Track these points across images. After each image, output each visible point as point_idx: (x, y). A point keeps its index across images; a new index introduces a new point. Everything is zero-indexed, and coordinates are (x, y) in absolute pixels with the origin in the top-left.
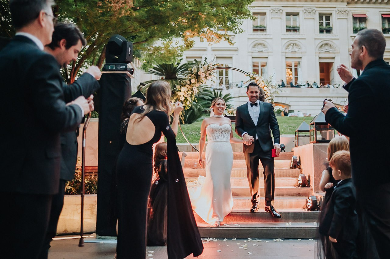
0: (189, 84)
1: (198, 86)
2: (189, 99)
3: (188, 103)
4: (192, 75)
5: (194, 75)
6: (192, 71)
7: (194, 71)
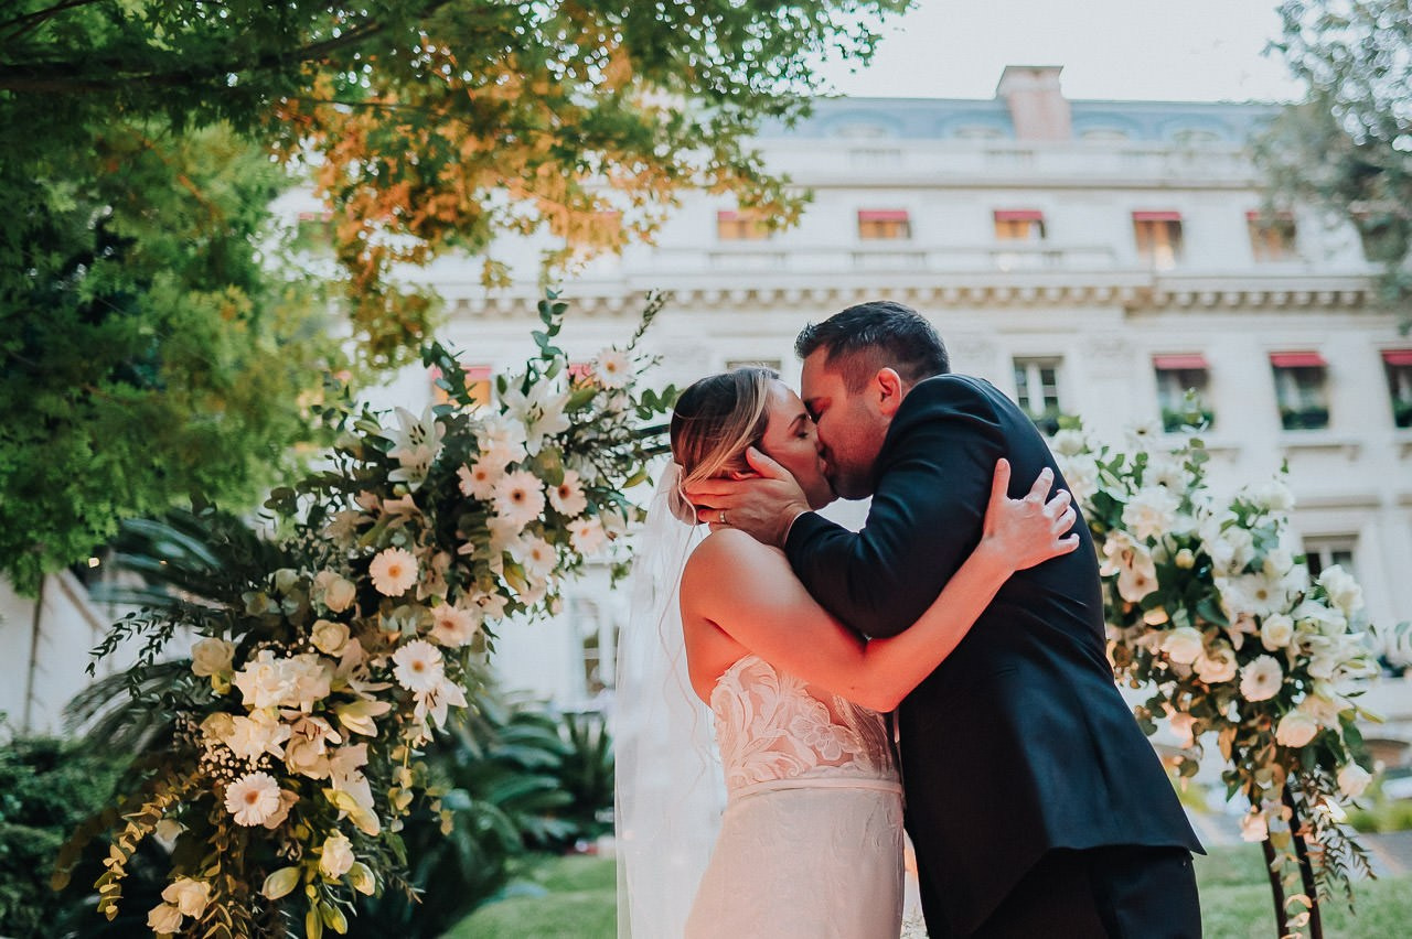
0: (344, 617)
1: (458, 639)
2: (352, 798)
3: (336, 856)
4: (389, 505)
5: (408, 501)
6: (390, 454)
7: (414, 453)
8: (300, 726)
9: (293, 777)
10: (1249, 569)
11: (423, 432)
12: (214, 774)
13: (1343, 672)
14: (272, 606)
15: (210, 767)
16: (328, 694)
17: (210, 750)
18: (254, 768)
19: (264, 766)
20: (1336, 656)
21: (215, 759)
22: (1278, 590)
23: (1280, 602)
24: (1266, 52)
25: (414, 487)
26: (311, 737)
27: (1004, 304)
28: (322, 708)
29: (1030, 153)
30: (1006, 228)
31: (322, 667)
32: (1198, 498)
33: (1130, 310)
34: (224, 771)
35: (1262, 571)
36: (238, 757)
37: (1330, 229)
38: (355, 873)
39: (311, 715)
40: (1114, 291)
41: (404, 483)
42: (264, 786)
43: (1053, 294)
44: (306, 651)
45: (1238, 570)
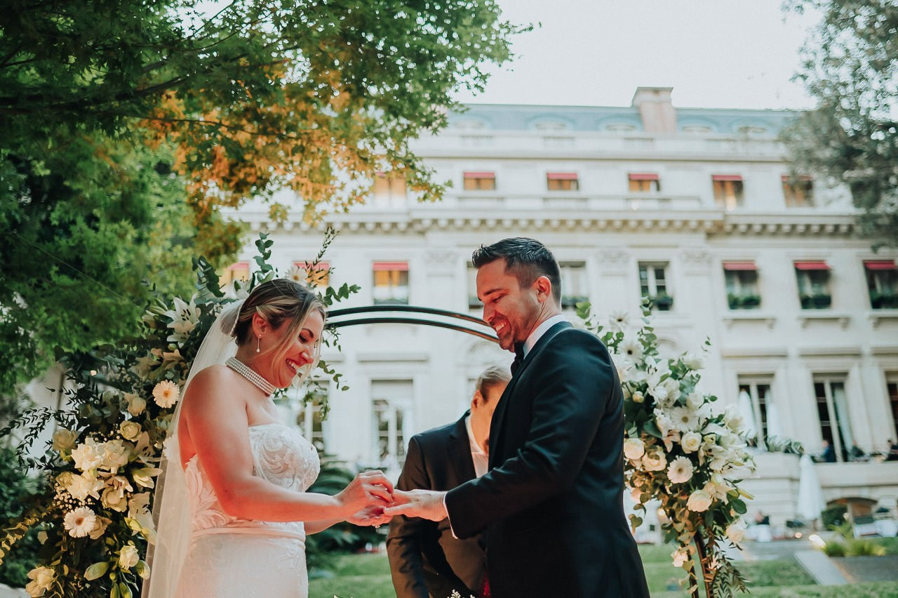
0: (138, 419)
2: (140, 524)
3: (128, 557)
4: (167, 355)
6: (169, 326)
7: (183, 325)
8: (110, 481)
9: (107, 510)
10: (677, 404)
11: (190, 314)
12: (61, 507)
13: (730, 467)
14: (96, 412)
15: (59, 503)
16: (126, 463)
17: (59, 493)
18: (83, 504)
19: (89, 503)
20: (727, 458)
21: (61, 499)
22: (695, 417)
23: (694, 425)
24: (794, 79)
25: (181, 345)
26: (115, 488)
27: (634, 230)
28: (123, 471)
29: (652, 139)
30: (636, 185)
31: (124, 448)
32: (650, 360)
33: (710, 235)
34: (67, 505)
35: (685, 405)
36: (73, 498)
37: (831, 187)
38: (140, 567)
39: (116, 475)
40: (701, 223)
41: (176, 343)
42: (86, 515)
43: (663, 224)
44: (115, 439)
45: (671, 404)
